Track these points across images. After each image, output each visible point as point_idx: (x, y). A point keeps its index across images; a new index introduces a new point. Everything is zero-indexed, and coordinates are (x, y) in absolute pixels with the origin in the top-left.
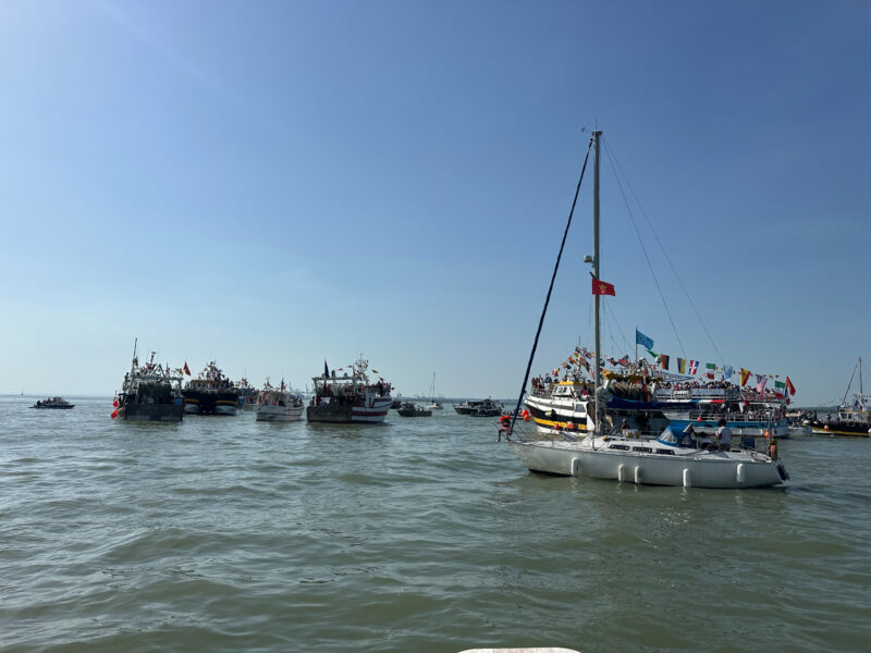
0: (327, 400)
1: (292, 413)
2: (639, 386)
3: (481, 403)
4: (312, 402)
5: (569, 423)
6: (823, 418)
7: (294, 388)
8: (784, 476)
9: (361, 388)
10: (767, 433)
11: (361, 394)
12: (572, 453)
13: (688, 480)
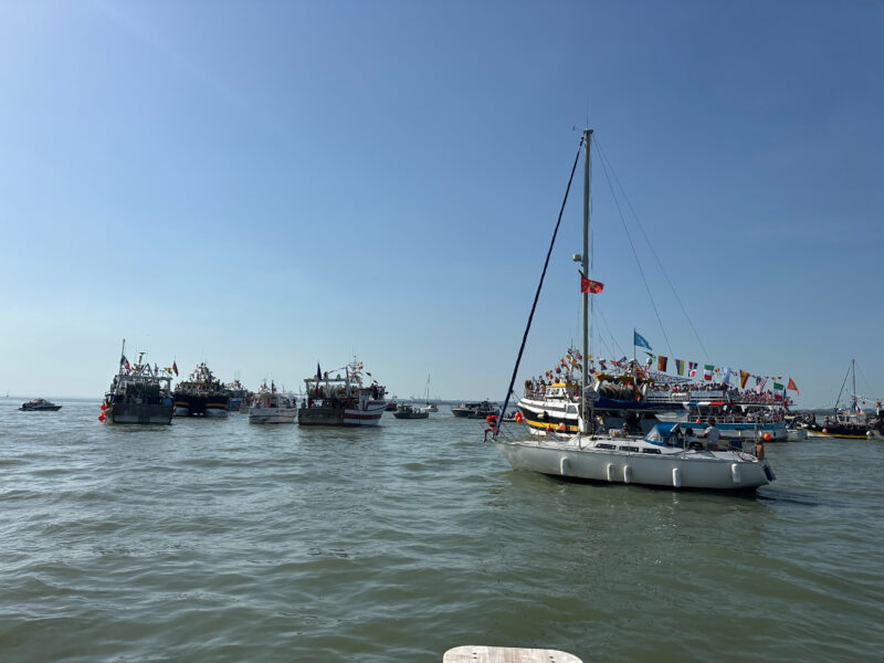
0: (319, 403)
1: (285, 414)
2: (630, 387)
3: (479, 405)
4: (304, 405)
5: (561, 424)
6: (821, 421)
7: (287, 390)
8: (770, 477)
9: (354, 390)
10: (765, 436)
11: (354, 396)
12: (559, 453)
13: (677, 480)
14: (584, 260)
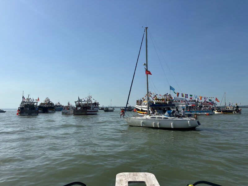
0: (79, 108)
2: (164, 102)
4: (75, 109)
5: (146, 112)
8: (199, 124)
9: (90, 104)
10: (207, 114)
11: (89, 106)
12: (140, 120)
13: (173, 126)
14: (146, 65)
